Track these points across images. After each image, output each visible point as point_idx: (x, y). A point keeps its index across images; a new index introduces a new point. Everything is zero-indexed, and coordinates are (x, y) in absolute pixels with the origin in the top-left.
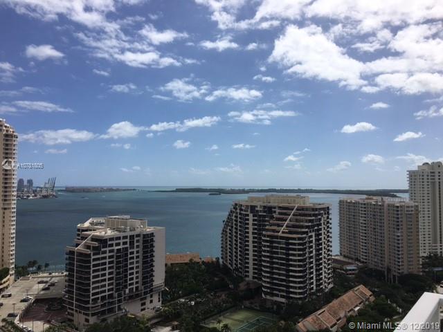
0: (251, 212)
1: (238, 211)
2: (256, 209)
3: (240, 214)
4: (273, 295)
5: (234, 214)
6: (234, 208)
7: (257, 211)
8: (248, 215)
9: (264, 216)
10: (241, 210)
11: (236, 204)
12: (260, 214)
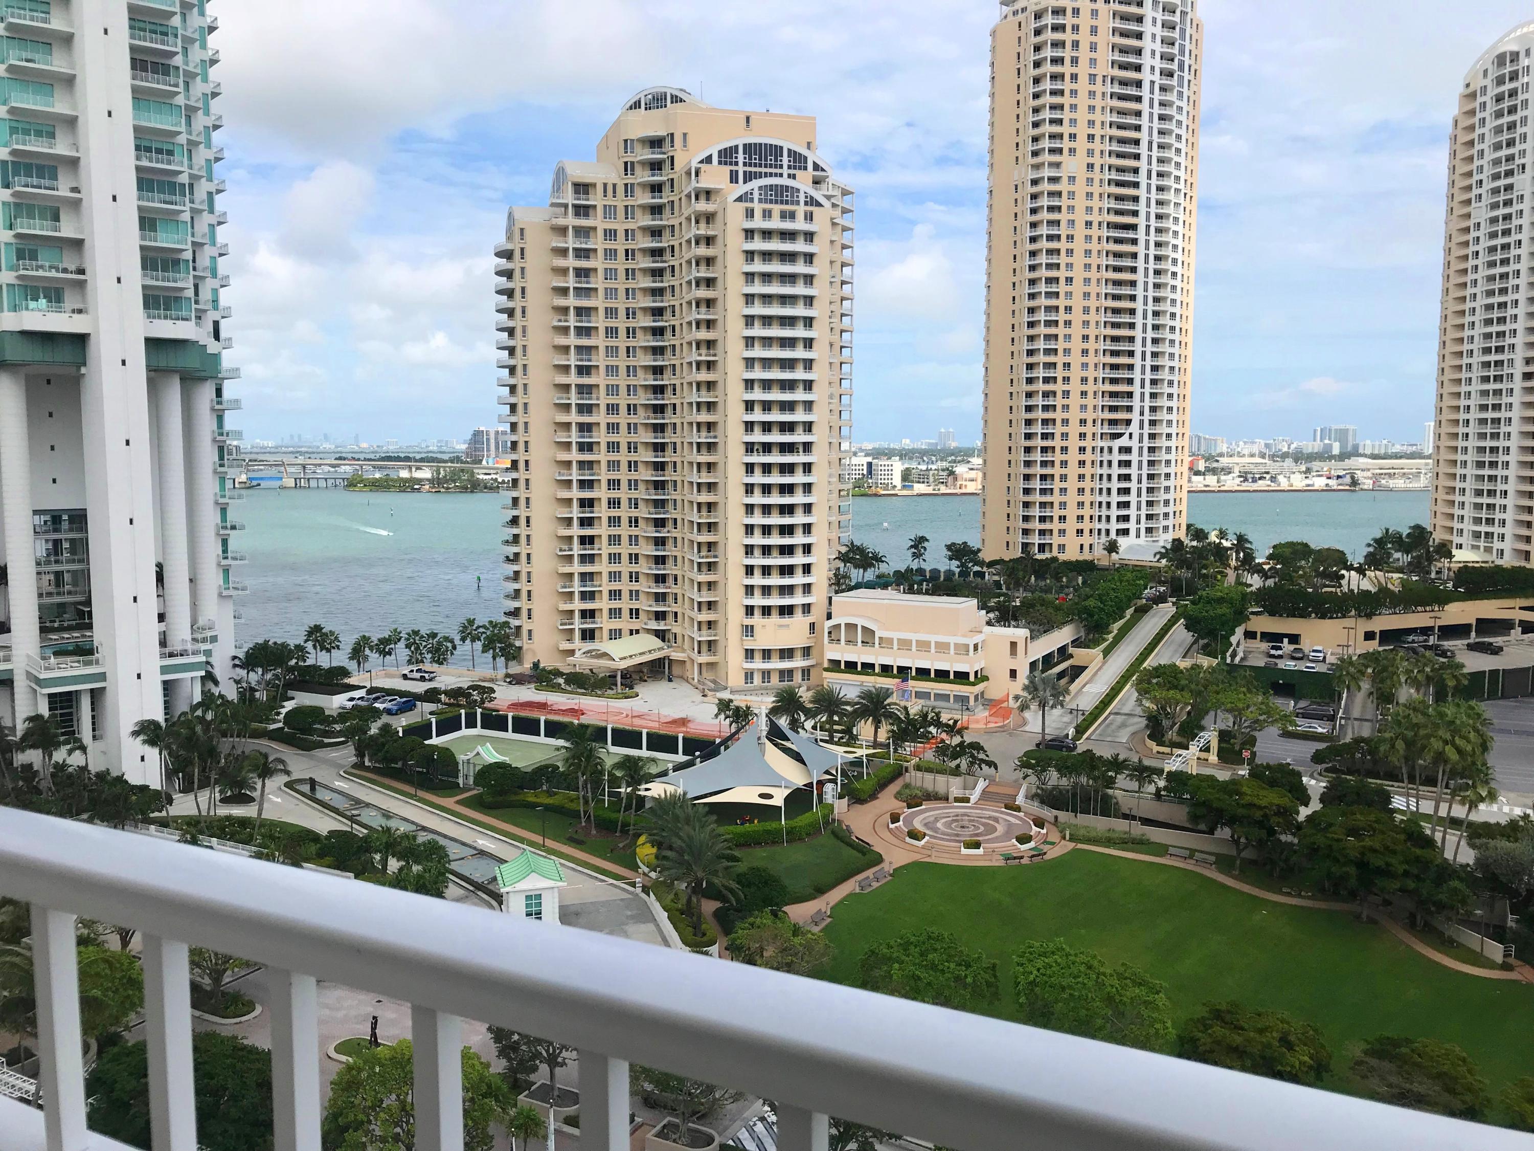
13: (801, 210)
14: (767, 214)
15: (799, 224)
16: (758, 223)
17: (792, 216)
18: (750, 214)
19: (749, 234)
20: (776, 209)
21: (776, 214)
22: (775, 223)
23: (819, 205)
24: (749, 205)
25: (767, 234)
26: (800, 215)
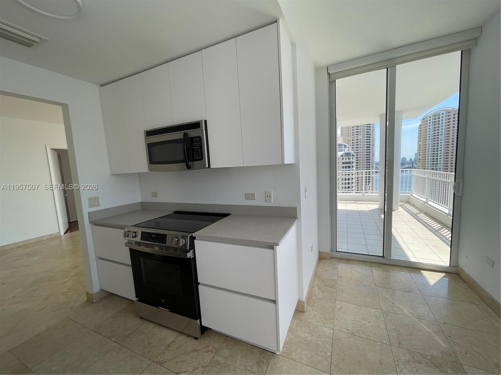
16: (344, 161)
18: (343, 159)
20: (347, 157)
22: (347, 161)
23: (354, 156)
24: (343, 157)
26: (351, 158)
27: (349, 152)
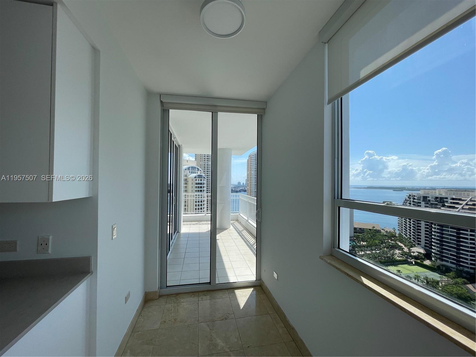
0: (423, 201)
1: (412, 200)
2: (428, 199)
3: (413, 202)
4: (443, 260)
5: (408, 202)
6: (408, 198)
7: (429, 200)
8: (420, 203)
9: (436, 204)
10: (414, 199)
11: (410, 195)
12: (431, 202)
13: (203, 179)
14: (199, 180)
15: (203, 182)
16: (197, 182)
17: (201, 180)
19: (196, 184)
20: (200, 179)
21: (200, 180)
22: (200, 182)
23: (205, 178)
24: (196, 179)
25: (198, 184)
26: (203, 180)
27: (201, 174)
